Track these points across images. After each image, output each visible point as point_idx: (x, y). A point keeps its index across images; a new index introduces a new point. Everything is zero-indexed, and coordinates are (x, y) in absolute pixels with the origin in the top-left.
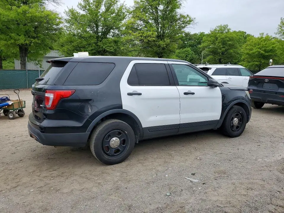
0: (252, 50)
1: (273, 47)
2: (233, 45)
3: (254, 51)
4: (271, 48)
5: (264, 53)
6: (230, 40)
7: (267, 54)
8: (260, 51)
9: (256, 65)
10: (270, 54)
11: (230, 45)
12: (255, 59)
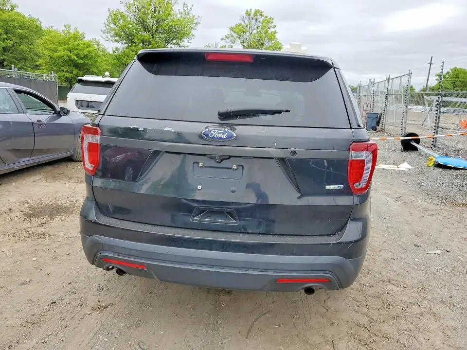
0: (56, 51)
1: (89, 52)
2: (26, 37)
3: (61, 53)
4: (86, 52)
5: (76, 58)
6: (21, 27)
7: (82, 62)
8: (71, 54)
9: (66, 78)
10: (86, 61)
11: (21, 37)
12: (63, 68)
